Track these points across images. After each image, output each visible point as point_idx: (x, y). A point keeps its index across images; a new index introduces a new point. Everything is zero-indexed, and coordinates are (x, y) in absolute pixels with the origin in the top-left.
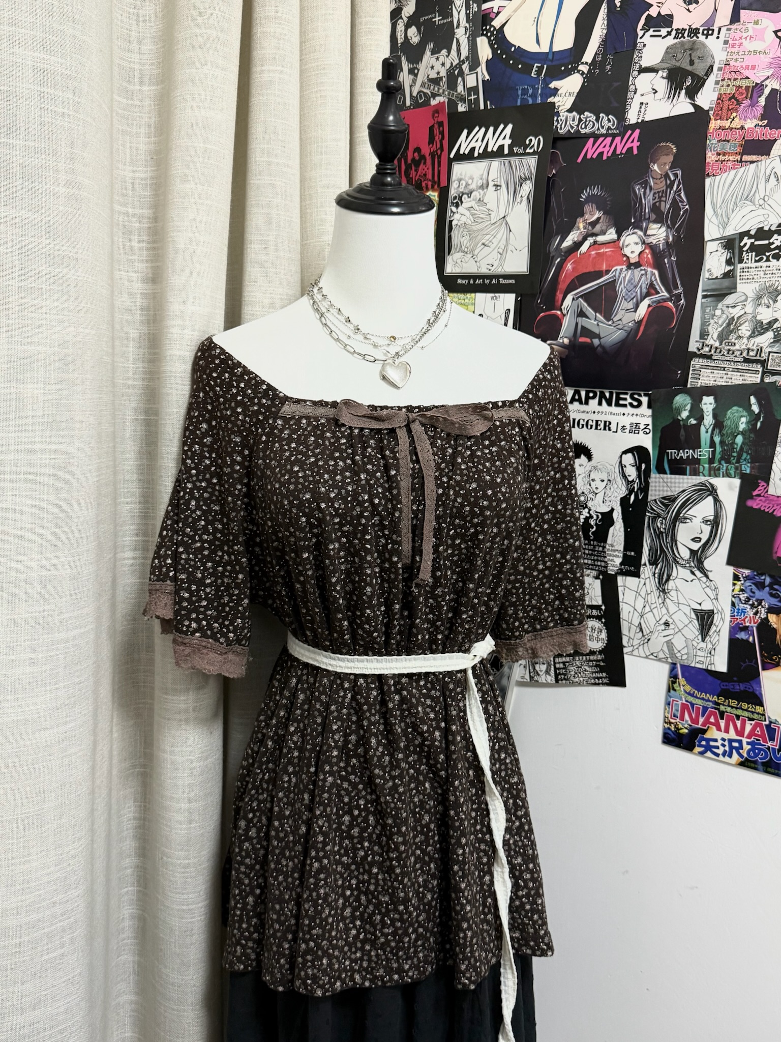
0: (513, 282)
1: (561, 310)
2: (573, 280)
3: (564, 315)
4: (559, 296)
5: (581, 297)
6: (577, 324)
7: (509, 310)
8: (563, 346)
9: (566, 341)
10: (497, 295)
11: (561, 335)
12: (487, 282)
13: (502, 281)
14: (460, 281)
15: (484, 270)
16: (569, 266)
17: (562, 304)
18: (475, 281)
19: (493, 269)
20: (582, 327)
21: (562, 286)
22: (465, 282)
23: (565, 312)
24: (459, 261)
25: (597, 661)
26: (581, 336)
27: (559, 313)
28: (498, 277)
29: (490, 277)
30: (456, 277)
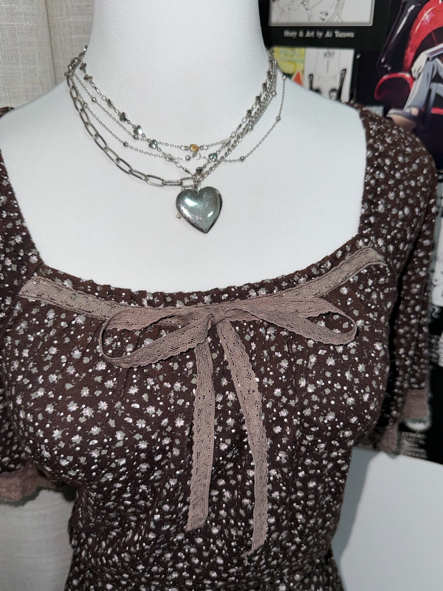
0: (351, 35)
1: (410, 72)
2: (430, 35)
3: (414, 79)
4: (410, 54)
5: (439, 57)
6: (430, 91)
7: (345, 70)
8: (410, 117)
9: (415, 111)
10: (331, 50)
11: (409, 102)
12: (320, 34)
13: (338, 34)
14: (287, 33)
15: (316, 20)
16: (426, 16)
17: (412, 65)
18: (305, 33)
19: (327, 18)
20: (437, 96)
21: (415, 42)
22: (293, 34)
23: (415, 75)
24: (286, 9)
25: (417, 438)
26: (436, 105)
27: (407, 75)
28: (333, 29)
29: (324, 29)
30: (282, 29)
